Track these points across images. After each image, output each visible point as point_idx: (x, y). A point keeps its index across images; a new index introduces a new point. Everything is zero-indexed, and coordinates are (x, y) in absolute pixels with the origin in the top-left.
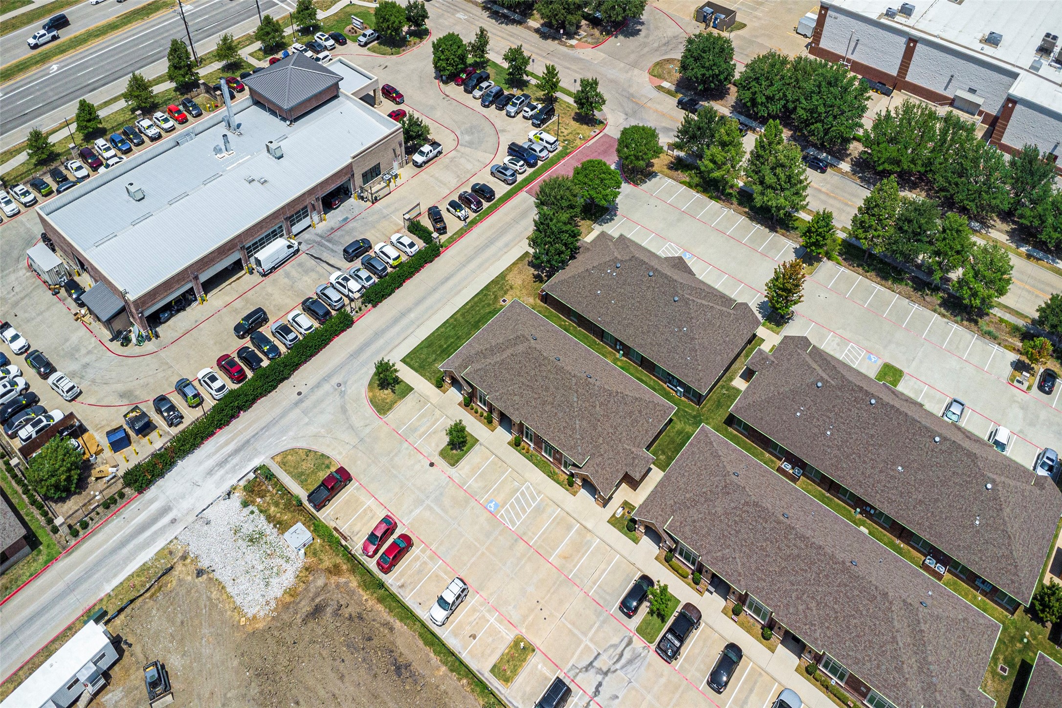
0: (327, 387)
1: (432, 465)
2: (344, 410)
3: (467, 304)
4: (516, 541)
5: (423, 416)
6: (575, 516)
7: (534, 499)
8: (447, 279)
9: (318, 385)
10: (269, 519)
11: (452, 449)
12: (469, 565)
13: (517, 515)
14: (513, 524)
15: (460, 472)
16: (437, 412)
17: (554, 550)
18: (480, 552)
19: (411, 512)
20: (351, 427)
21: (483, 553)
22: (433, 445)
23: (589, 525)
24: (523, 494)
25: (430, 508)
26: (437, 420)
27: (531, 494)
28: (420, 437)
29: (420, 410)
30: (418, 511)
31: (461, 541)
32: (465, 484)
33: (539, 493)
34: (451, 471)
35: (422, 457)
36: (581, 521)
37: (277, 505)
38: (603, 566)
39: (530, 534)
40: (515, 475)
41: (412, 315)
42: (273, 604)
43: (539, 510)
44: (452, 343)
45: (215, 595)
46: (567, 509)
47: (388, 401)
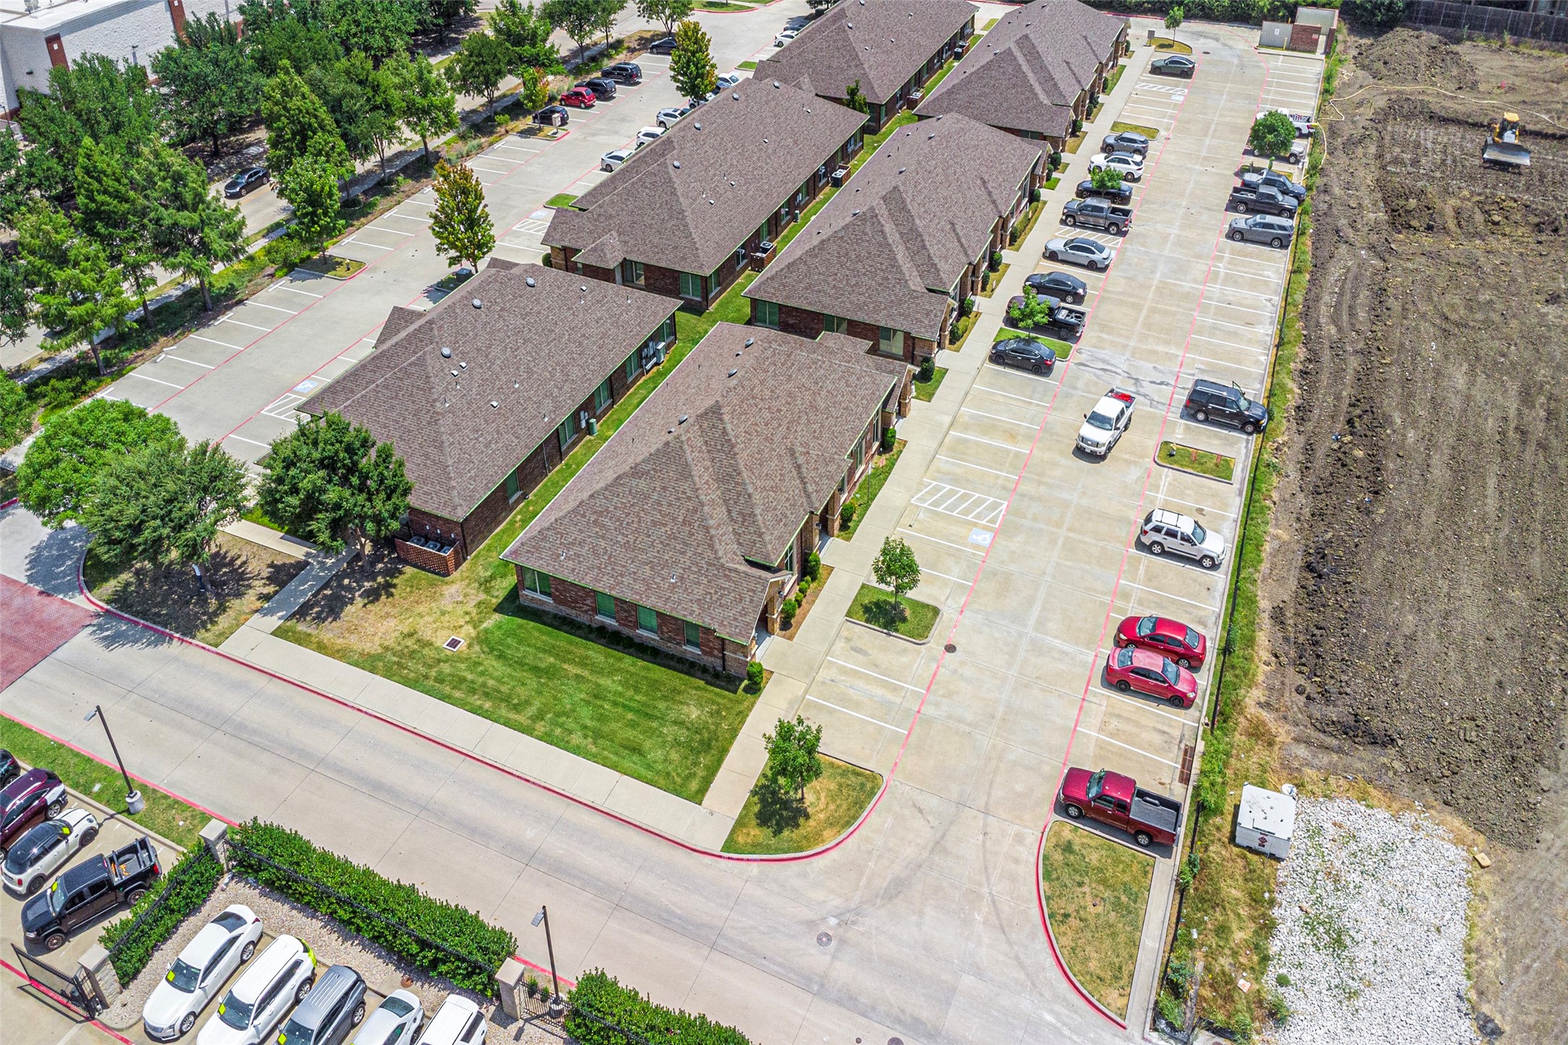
0: (844, 972)
1: (950, 648)
2: (897, 889)
3: (476, 711)
4: (1023, 495)
5: (845, 700)
6: (940, 436)
7: (937, 489)
8: (377, 788)
9: (848, 1000)
10: (1267, 928)
11: (904, 620)
12: (1101, 544)
13: (978, 503)
14: (995, 506)
15: (943, 599)
16: (823, 675)
17: (1008, 452)
18: (1071, 535)
19: (1065, 653)
20: (938, 845)
21: (1069, 530)
22: (904, 659)
23: (947, 420)
24: (936, 504)
25: (1040, 625)
26: (844, 671)
27: (931, 493)
28: (896, 689)
29: (831, 712)
30: (1057, 643)
31: (1069, 563)
32: (962, 587)
33: (921, 485)
34: (948, 613)
35: (942, 670)
36: (945, 430)
37: (1222, 930)
38: (1001, 399)
39: (1000, 482)
40: (906, 520)
41: (531, 834)
42: (1409, 818)
43: (955, 480)
44: (615, 704)
45: (1494, 963)
46: (935, 445)
47: (833, 786)
